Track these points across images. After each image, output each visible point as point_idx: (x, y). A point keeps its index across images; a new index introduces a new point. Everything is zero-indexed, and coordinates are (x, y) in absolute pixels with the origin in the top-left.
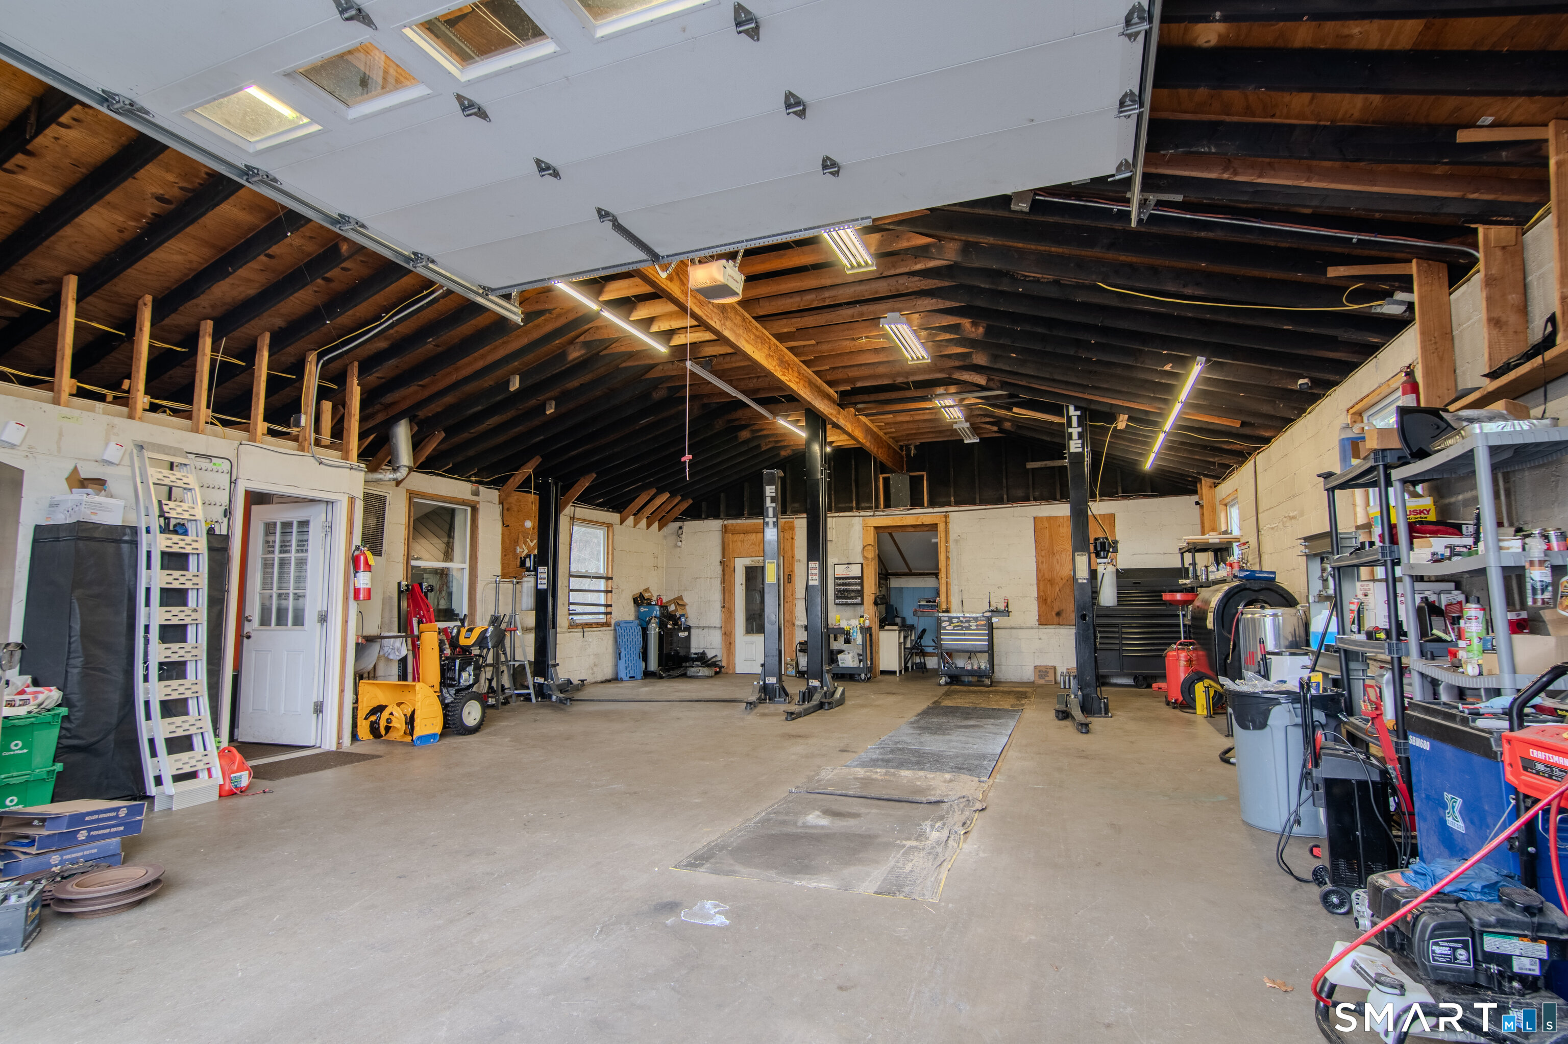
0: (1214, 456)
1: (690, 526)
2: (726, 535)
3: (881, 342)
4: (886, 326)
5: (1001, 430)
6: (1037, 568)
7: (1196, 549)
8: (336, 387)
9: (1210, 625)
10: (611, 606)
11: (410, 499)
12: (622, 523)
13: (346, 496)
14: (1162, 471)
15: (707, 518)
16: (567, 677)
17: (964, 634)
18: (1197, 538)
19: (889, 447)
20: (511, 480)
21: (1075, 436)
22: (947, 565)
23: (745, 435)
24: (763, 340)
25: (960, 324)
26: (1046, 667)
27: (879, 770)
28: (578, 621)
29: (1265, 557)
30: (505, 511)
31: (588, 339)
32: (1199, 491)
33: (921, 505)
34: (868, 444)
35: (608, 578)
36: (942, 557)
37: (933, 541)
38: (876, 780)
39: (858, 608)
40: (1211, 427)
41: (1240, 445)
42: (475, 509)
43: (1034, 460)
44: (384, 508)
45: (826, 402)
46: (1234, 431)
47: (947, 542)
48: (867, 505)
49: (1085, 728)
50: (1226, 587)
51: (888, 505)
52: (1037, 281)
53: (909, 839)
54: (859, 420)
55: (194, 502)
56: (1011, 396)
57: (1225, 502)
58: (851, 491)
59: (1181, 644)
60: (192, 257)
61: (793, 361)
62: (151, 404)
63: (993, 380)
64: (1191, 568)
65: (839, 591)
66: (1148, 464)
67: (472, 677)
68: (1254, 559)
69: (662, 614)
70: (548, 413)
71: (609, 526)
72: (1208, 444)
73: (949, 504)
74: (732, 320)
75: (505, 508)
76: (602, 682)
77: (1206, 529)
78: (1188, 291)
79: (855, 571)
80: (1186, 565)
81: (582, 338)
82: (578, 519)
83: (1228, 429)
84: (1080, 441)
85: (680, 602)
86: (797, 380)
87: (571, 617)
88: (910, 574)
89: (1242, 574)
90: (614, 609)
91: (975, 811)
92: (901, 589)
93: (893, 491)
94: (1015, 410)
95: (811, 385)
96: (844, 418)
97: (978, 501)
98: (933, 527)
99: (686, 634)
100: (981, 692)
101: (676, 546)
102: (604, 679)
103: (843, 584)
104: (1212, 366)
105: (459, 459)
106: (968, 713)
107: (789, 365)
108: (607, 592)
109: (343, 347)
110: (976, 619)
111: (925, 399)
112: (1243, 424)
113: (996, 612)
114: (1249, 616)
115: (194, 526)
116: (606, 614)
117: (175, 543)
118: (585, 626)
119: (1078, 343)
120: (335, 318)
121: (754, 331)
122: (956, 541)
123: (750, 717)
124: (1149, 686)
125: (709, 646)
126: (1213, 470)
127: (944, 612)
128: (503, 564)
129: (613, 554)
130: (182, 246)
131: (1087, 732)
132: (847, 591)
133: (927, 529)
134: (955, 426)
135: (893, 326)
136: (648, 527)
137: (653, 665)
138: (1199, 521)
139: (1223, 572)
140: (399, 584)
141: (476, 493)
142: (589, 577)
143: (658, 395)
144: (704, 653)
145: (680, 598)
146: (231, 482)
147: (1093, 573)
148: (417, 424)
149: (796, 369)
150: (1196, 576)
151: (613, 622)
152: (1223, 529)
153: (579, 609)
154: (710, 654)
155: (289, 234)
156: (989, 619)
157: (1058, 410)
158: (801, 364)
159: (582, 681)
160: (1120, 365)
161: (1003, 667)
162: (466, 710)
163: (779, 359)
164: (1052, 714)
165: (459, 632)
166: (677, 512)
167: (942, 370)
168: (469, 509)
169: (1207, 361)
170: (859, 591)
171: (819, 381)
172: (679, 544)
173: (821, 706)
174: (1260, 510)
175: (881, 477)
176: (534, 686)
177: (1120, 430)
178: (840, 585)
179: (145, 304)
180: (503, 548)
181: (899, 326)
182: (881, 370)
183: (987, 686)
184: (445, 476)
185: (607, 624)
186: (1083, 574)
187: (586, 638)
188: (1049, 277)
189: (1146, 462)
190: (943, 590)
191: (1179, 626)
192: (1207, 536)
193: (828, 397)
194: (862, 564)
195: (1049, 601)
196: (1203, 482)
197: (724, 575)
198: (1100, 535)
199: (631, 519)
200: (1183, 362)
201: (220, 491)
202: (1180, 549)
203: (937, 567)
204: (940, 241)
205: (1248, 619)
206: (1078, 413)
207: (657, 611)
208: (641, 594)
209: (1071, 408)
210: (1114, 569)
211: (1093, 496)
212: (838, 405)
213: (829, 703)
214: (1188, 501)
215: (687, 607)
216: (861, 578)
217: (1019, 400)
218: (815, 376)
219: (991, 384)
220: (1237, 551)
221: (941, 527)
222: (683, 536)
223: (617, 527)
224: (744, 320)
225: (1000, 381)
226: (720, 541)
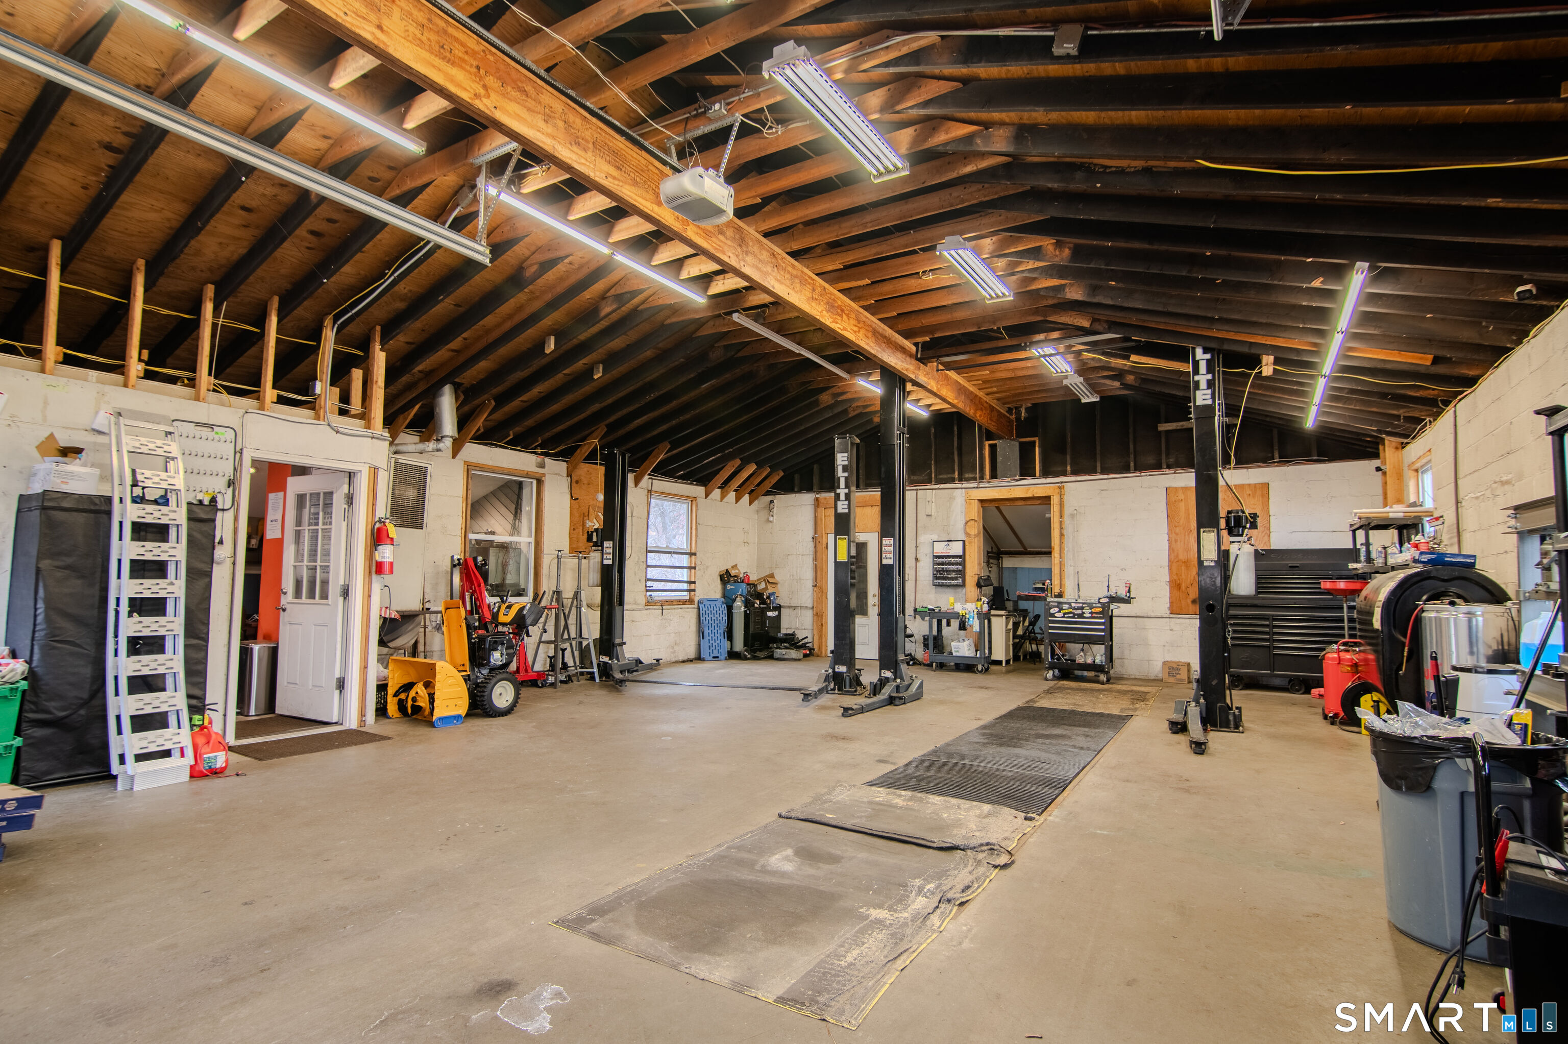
0: (1398, 407)
1: (783, 501)
2: (819, 510)
3: (946, 279)
4: (945, 253)
5: (1126, 386)
6: (1170, 547)
7: (1371, 525)
8: (361, 354)
9: (1377, 624)
10: (694, 582)
11: (468, 470)
12: (707, 496)
13: (368, 466)
14: (1331, 429)
15: (800, 491)
16: (635, 656)
17: (1076, 623)
18: (1376, 511)
19: (992, 409)
20: (578, 451)
21: (1203, 385)
22: (1061, 543)
23: (825, 398)
24: (803, 282)
25: (1040, 246)
26: (1178, 663)
27: (903, 793)
28: (656, 598)
29: (1466, 536)
30: (574, 484)
31: (619, 292)
32: (1381, 455)
33: (1032, 475)
34: (961, 405)
35: (692, 554)
36: (1055, 534)
37: (1047, 515)
38: (895, 807)
39: (959, 590)
40: (1389, 366)
41: (1434, 390)
42: (540, 482)
43: (1167, 421)
44: (425, 479)
45: (899, 355)
46: (1422, 370)
47: (1061, 516)
48: (971, 476)
49: (1199, 748)
50: (1401, 575)
51: (994, 476)
52: (1121, 172)
53: (880, 906)
54: (947, 378)
55: (177, 472)
56: (1126, 339)
57: (1415, 467)
58: (953, 461)
59: (1345, 644)
60: (170, 215)
61: (850, 306)
62: (146, 371)
63: (1099, 320)
64: (1363, 549)
65: (938, 571)
66: (1310, 422)
67: (505, 657)
68: (1451, 538)
69: (749, 592)
70: (596, 377)
71: (693, 500)
72: (1387, 391)
73: (1064, 474)
74: (755, 256)
75: (574, 481)
76: (683, 662)
77: (1389, 500)
78: (1331, 157)
79: (956, 549)
80: (1358, 546)
81: (612, 292)
82: (656, 492)
83: (1412, 368)
84: (1209, 391)
85: (771, 580)
86: (856, 329)
87: (649, 594)
88: (1025, 553)
89: (1425, 558)
90: (698, 587)
91: (996, 867)
92: (1014, 570)
93: (1000, 459)
94: (1134, 358)
95: (877, 335)
96: (924, 374)
97: (1099, 469)
98: (1046, 500)
99: (776, 613)
100: (1092, 690)
101: (768, 521)
102: (686, 658)
103: (942, 564)
104: (1379, 276)
105: (518, 429)
106: (1063, 718)
107: (843, 311)
108: (690, 568)
109: (352, 309)
110: (1091, 606)
111: (1018, 348)
112: (1436, 360)
113: (1114, 599)
114: (1432, 614)
115: (174, 497)
116: (690, 591)
117: (152, 515)
118: (663, 604)
119: (1194, 260)
120: (331, 276)
121: (790, 269)
122: (1072, 516)
123: (806, 710)
124: (1308, 692)
125: (800, 627)
126: (1398, 426)
127: (1056, 596)
128: (570, 538)
129: (696, 529)
130: (154, 202)
131: (1202, 753)
132: (948, 571)
133: (1038, 502)
134: (1065, 382)
135: (953, 252)
136: (737, 502)
137: (739, 645)
138: (1380, 491)
139: (1408, 554)
140: (452, 557)
141: (542, 466)
142: (670, 553)
143: (716, 355)
144: (793, 635)
145: (772, 576)
146: (235, 453)
147: (1224, 556)
148: (463, 392)
149: (853, 316)
150: (1369, 560)
151: (696, 600)
152: (1412, 499)
153: (656, 585)
154: (800, 635)
155: (244, 179)
156: (1106, 607)
157: (1183, 354)
158: (861, 310)
159: (658, 660)
160: (1254, 285)
161: (1126, 661)
162: (497, 690)
163: (827, 303)
164: (1166, 725)
165: (499, 607)
166: (768, 485)
167: (1036, 311)
168: (535, 482)
169: (1371, 268)
170: (958, 571)
171: (888, 331)
172: (771, 519)
173: (891, 701)
174: (1461, 474)
175: (987, 443)
176: (599, 665)
177: (1267, 378)
178: (939, 564)
179: (138, 269)
180: (571, 522)
181: (960, 251)
182: (960, 315)
183: (1103, 683)
184: (507, 448)
185: (691, 601)
186: (1210, 554)
187: (664, 616)
188: (1139, 164)
189: (1307, 418)
190: (1056, 571)
191: (1343, 621)
192: (1387, 509)
193: (903, 350)
194: (964, 542)
195: (1183, 586)
196: (1387, 442)
197: (816, 552)
198: (1236, 507)
199: (717, 493)
200: (1339, 273)
201: (224, 462)
202: (1351, 525)
203: (1050, 547)
204: (987, 129)
205: (1430, 618)
206: (1208, 356)
207: (743, 589)
208: (727, 571)
209: (1199, 352)
210: (1252, 549)
211: (1226, 461)
212: (917, 359)
213: (900, 698)
214: (1366, 466)
215: (779, 586)
216: (963, 557)
217: (1133, 344)
218: (882, 325)
219: (1097, 327)
220: (1429, 529)
221: (1055, 500)
222: (775, 510)
223: (702, 501)
224: (773, 255)
225: (1107, 321)
226: (813, 516)
